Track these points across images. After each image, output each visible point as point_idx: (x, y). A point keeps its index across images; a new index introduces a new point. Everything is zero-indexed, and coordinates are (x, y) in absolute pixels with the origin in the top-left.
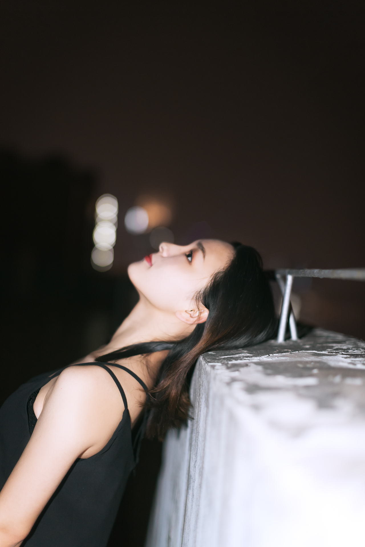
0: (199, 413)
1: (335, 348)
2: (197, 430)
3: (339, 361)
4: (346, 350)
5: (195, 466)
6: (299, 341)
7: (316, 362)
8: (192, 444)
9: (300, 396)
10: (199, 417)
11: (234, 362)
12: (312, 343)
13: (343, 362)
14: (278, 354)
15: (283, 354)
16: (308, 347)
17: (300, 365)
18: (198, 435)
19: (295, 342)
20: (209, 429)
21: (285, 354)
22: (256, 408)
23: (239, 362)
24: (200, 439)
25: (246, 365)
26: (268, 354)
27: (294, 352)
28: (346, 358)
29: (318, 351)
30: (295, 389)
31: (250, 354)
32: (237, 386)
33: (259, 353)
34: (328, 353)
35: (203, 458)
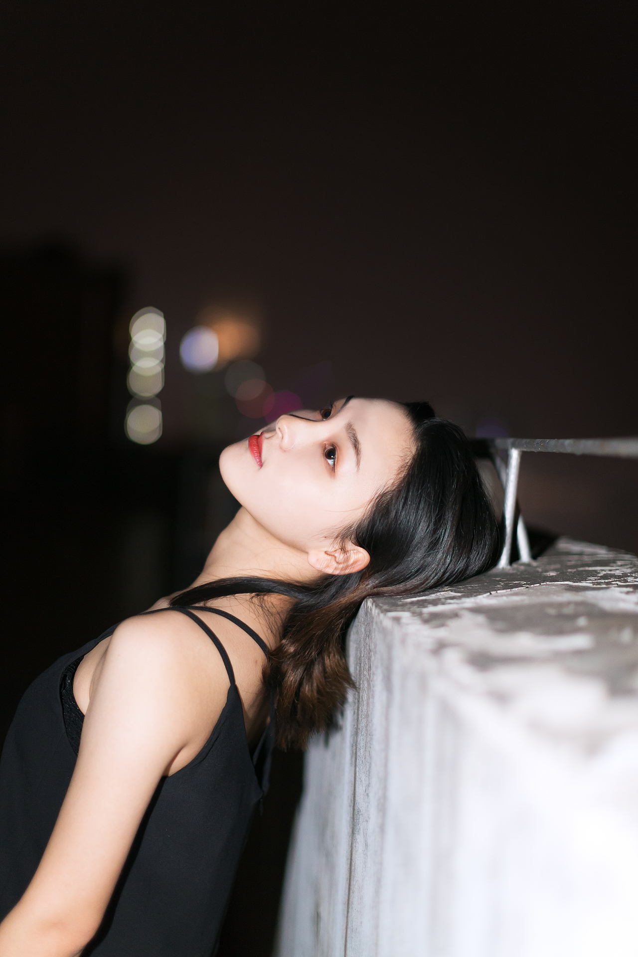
0: (371, 700)
1: (601, 574)
2: (367, 730)
3: (617, 600)
4: (623, 577)
5: (368, 795)
6: (535, 564)
7: (578, 604)
8: (358, 754)
9: (573, 673)
10: (371, 707)
11: (431, 609)
12: (558, 566)
13: (624, 600)
14: (505, 591)
15: (514, 589)
16: (553, 574)
17: (552, 611)
18: (371, 739)
19: (528, 565)
20: (394, 730)
21: (516, 589)
22: (501, 698)
23: (439, 608)
24: (377, 746)
25: (455, 615)
26: (488, 592)
27: (532, 586)
28: (628, 593)
29: (574, 582)
30: (558, 657)
31: (455, 592)
32: (452, 657)
33: (471, 590)
34: (594, 585)
35: (385, 780)
